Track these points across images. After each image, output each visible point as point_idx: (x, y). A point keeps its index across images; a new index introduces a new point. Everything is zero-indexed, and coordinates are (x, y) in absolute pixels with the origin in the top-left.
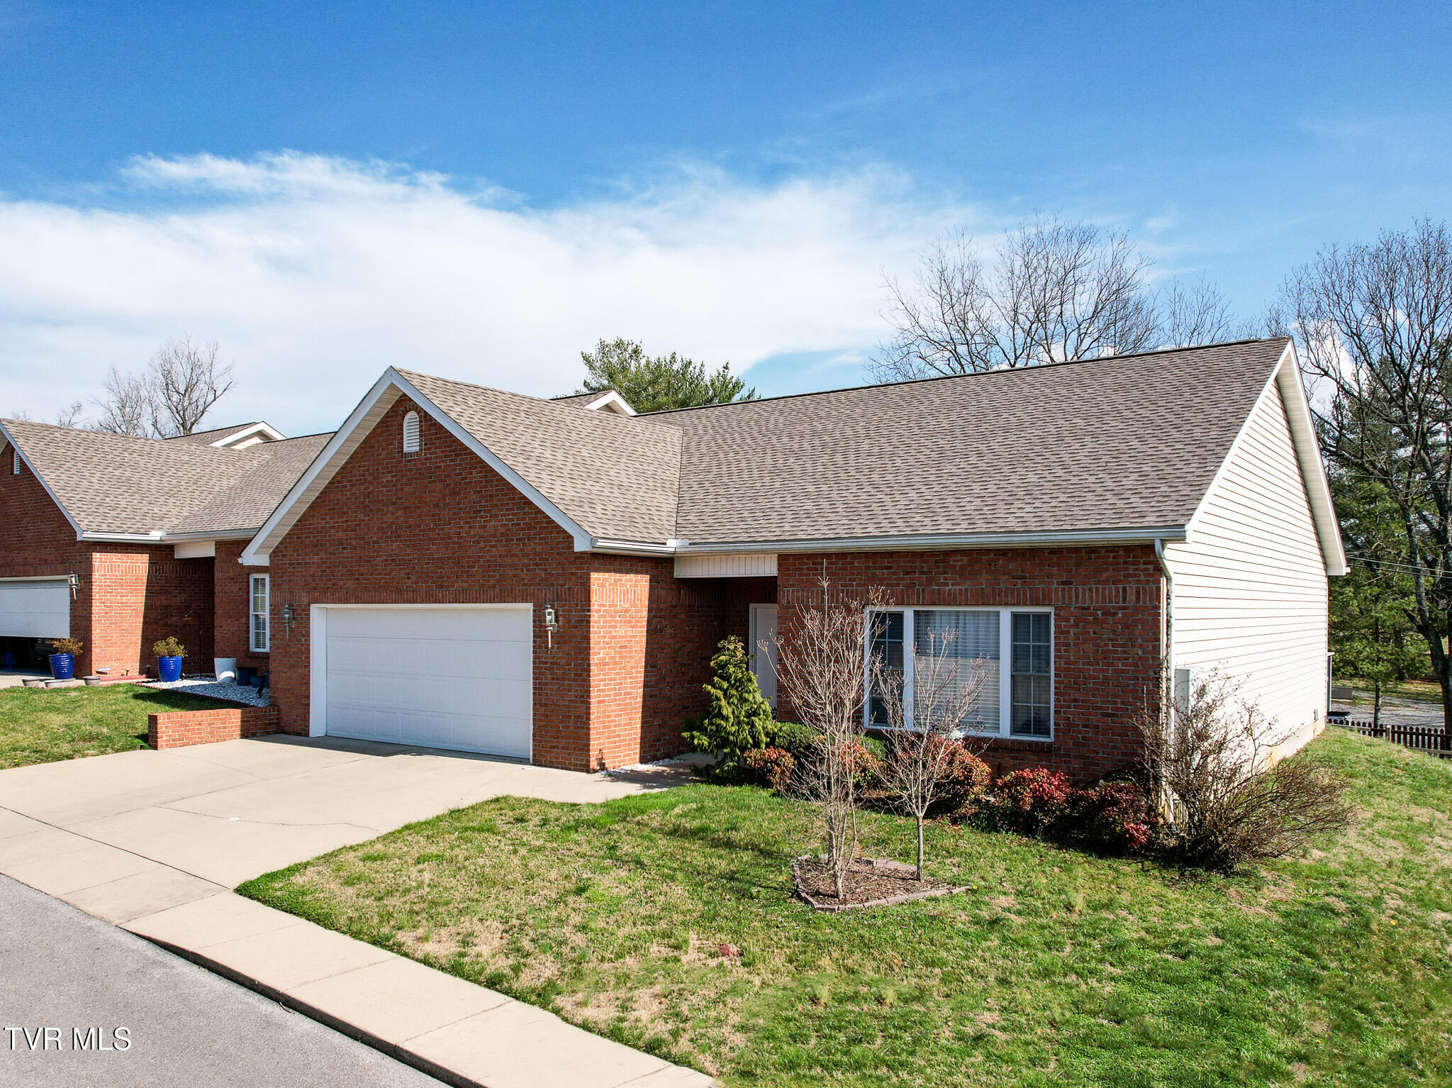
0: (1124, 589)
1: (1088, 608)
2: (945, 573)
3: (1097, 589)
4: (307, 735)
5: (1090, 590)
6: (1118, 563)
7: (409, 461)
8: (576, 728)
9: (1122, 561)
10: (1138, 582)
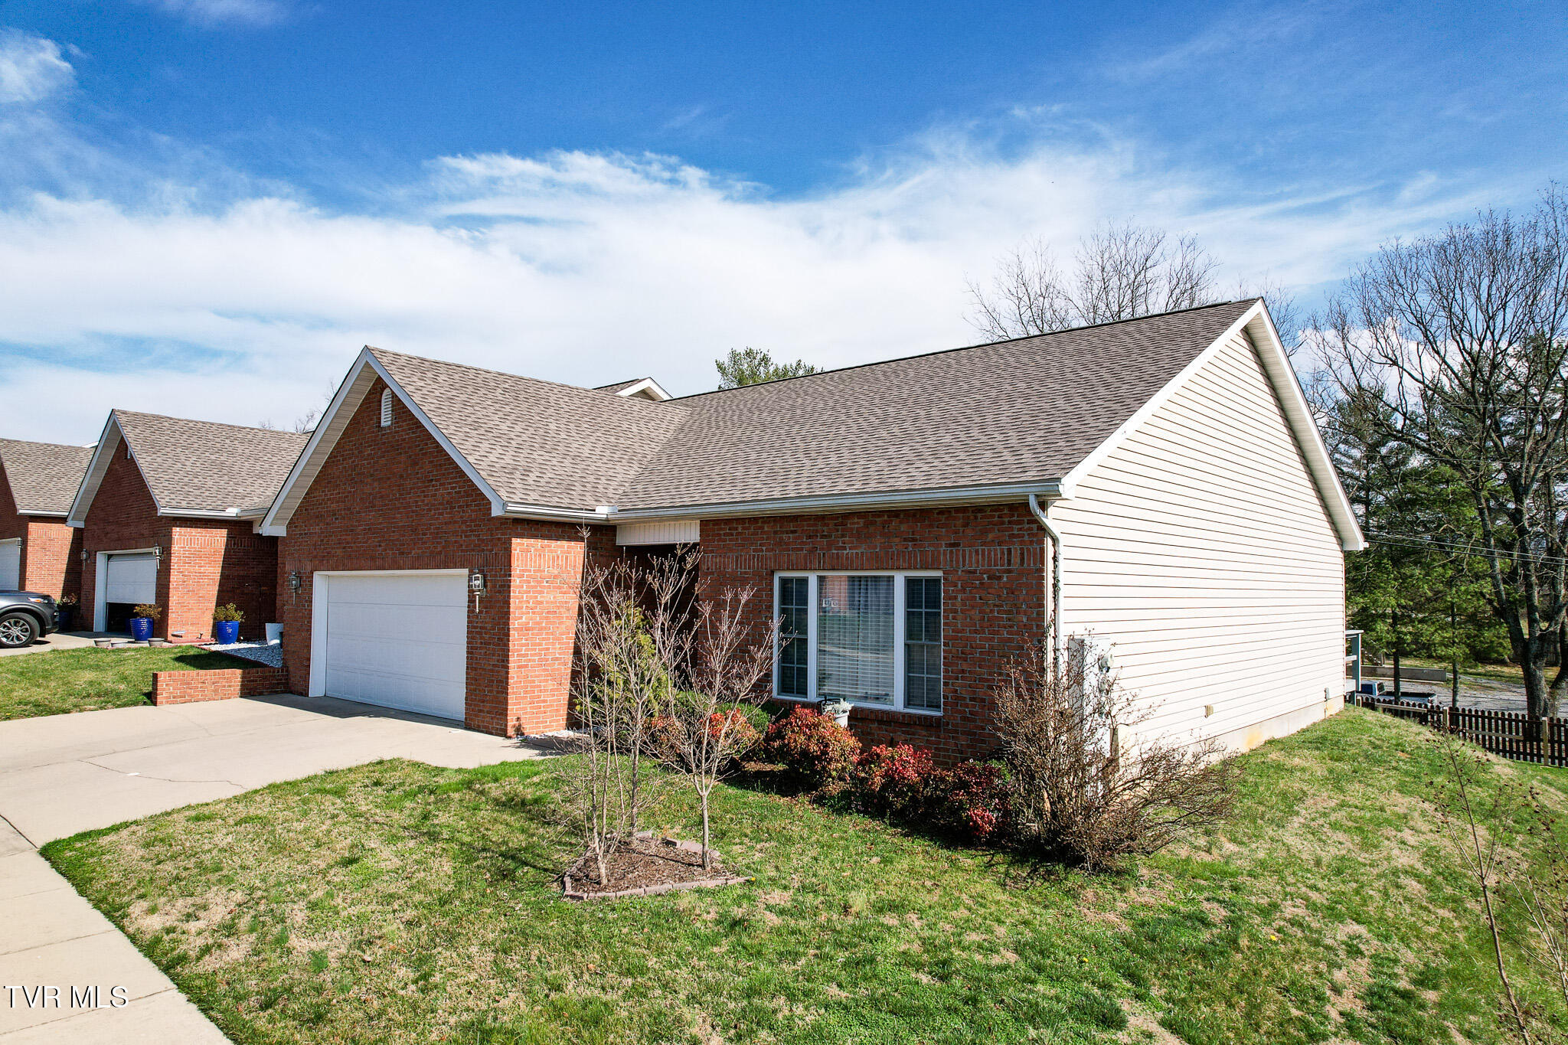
0: (1009, 550)
1: (974, 572)
2: (843, 536)
3: (983, 551)
4: (307, 695)
5: (977, 552)
6: (1003, 523)
7: (383, 435)
8: (498, 692)
9: (1006, 520)
10: (1022, 543)
